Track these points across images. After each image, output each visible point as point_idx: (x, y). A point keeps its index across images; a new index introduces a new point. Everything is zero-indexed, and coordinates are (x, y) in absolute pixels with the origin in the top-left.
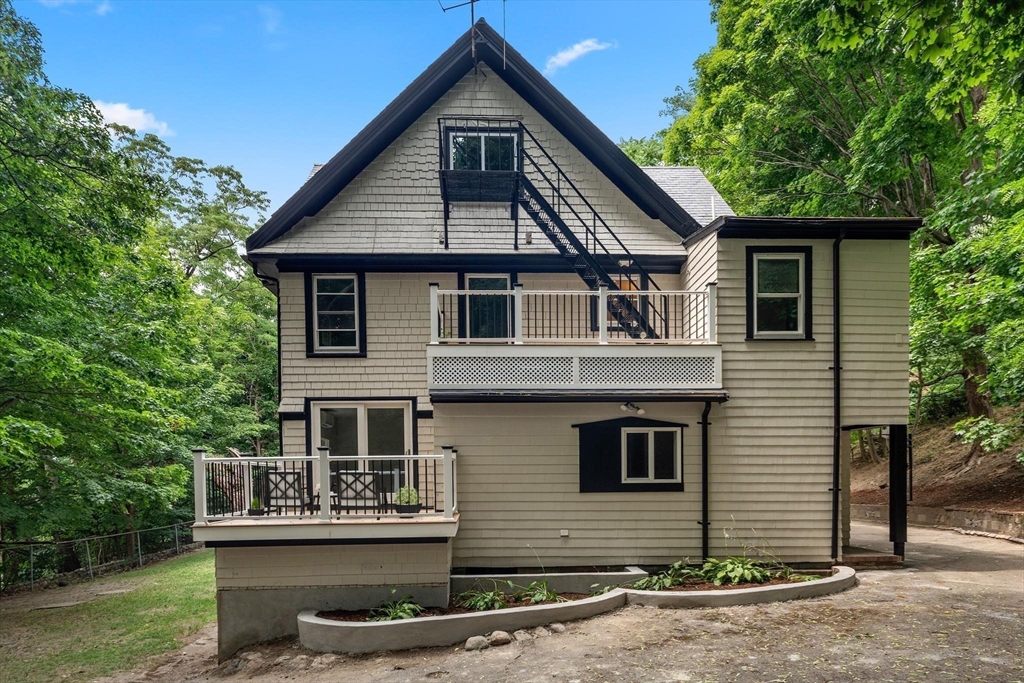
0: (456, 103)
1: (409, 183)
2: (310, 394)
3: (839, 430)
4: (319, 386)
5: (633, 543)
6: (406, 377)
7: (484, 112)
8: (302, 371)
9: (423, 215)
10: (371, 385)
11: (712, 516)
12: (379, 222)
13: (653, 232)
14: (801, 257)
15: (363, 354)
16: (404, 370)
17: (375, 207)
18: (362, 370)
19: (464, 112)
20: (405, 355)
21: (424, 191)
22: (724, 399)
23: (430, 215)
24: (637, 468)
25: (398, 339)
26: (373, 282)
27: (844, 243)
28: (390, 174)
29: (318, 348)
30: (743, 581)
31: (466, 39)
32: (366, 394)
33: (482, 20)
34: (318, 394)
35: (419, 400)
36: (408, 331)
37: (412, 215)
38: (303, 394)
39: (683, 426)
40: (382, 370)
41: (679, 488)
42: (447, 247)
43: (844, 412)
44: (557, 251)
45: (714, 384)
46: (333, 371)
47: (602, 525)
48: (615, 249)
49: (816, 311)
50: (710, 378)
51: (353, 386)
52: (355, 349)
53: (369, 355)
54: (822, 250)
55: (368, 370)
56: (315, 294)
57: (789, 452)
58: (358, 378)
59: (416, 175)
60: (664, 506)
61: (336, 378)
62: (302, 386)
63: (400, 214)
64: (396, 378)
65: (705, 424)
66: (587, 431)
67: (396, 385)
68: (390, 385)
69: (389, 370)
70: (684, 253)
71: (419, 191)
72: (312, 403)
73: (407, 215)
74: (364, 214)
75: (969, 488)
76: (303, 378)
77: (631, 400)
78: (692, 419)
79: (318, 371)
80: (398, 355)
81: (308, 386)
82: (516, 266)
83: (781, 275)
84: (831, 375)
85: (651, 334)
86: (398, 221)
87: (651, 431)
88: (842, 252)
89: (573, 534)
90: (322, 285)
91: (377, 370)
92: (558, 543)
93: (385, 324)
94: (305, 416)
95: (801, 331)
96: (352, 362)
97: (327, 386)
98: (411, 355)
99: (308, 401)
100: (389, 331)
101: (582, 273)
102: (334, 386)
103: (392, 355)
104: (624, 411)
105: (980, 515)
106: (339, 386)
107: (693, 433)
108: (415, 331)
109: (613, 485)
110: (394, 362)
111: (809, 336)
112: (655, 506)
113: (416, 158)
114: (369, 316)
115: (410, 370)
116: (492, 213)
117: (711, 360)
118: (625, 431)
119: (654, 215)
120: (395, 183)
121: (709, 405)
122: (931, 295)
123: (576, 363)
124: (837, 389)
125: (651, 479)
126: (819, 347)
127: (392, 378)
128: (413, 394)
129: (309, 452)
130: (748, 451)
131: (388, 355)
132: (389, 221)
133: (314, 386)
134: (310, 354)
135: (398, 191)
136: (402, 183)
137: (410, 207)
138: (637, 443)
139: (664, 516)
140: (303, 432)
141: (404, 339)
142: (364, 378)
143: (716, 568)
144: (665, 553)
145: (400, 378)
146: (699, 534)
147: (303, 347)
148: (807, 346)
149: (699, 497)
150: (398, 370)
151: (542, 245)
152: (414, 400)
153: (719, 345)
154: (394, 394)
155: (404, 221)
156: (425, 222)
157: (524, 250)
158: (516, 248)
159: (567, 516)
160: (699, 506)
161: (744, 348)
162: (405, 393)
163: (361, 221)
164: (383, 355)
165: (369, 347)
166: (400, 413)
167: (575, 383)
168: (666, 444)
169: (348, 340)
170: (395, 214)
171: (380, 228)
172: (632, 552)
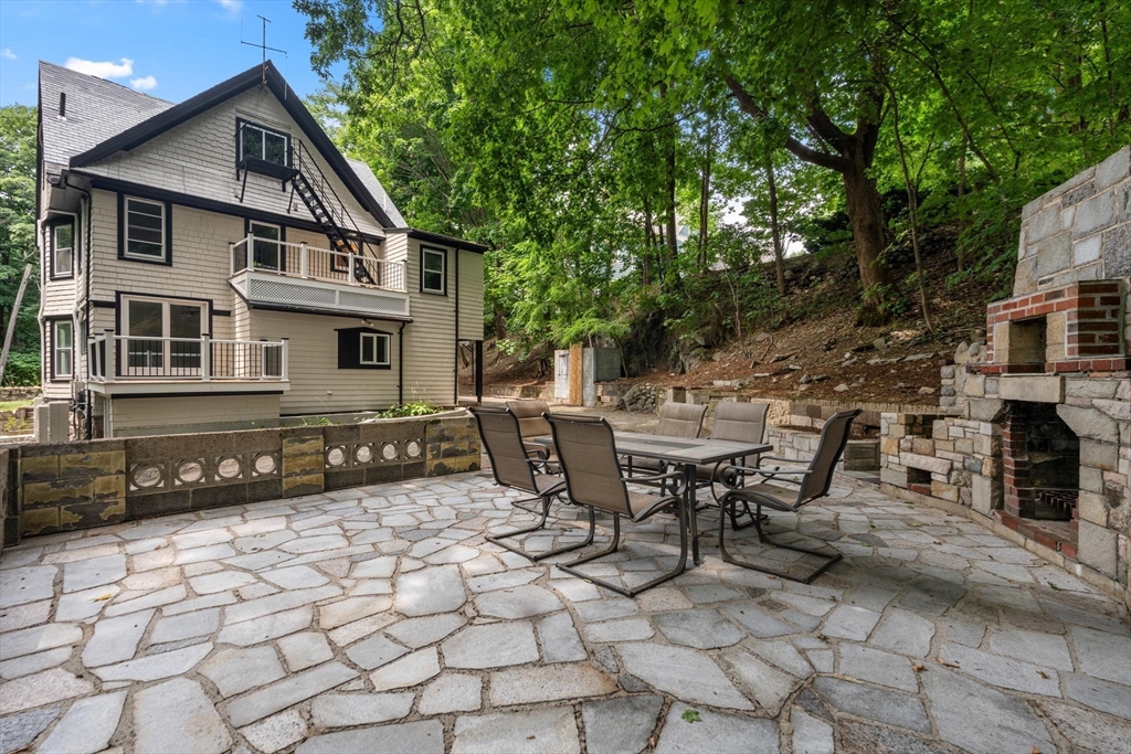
0: (245, 104)
1: (209, 148)
2: (120, 289)
3: (457, 340)
4: (130, 283)
5: (366, 398)
6: (204, 285)
7: (265, 116)
8: (113, 269)
9: (220, 173)
10: (176, 288)
11: (404, 383)
12: (185, 170)
13: (367, 219)
14: (443, 254)
15: (169, 263)
16: (203, 280)
17: (181, 157)
18: (168, 276)
19: (251, 112)
20: (203, 269)
21: (220, 156)
22: (411, 321)
23: (225, 174)
24: (368, 356)
25: (198, 257)
26: (177, 211)
27: (460, 250)
28: (194, 137)
29: (127, 253)
30: (423, 414)
31: (259, 69)
32: (172, 294)
33: (269, 61)
34: (127, 289)
35: (214, 302)
36: (206, 252)
37: (211, 171)
38: (115, 288)
39: (391, 334)
40: (185, 278)
41: (388, 367)
42: (241, 201)
43: (460, 333)
44: (315, 220)
45: (405, 314)
46: (142, 273)
47: (350, 388)
48: (350, 226)
49: (448, 282)
50: (404, 310)
51: (160, 286)
52: (163, 258)
53: (174, 265)
54: (451, 252)
55: (173, 276)
56: (126, 211)
57: (437, 351)
58: (164, 281)
59: (214, 144)
60: (381, 377)
61: (144, 279)
62: (113, 281)
63: (202, 168)
64: (196, 284)
65: (401, 334)
66: (342, 333)
67: (196, 290)
68: (191, 289)
69: (190, 278)
70: (383, 236)
71: (216, 155)
72: (122, 295)
73: (207, 170)
74: (172, 161)
75: (498, 375)
76: (114, 275)
77: (365, 318)
78: (395, 331)
79: (128, 271)
80: (198, 268)
81: (119, 282)
82: (286, 222)
83: (433, 261)
84: (454, 314)
85: (372, 282)
86: (201, 173)
87: (375, 336)
88: (459, 255)
89: (334, 393)
90: (132, 206)
91: (180, 277)
92: (326, 398)
93: (187, 244)
94: (116, 305)
95: (442, 290)
96: (159, 268)
97: (135, 284)
98: (208, 269)
99: (118, 294)
100: (191, 250)
101: (330, 237)
102: (142, 284)
103: (193, 267)
104: (363, 323)
105: (504, 388)
106: (148, 285)
107: (396, 337)
108: (211, 253)
109: (355, 364)
110: (195, 273)
111: (446, 294)
112: (377, 377)
113: (215, 132)
114: (174, 236)
115: (207, 280)
116: (269, 184)
117: (404, 300)
118: (362, 335)
119: (367, 210)
120: (198, 145)
121: (404, 324)
122: (487, 277)
123: (337, 294)
124: (457, 321)
125: (375, 362)
126: (450, 300)
127: (192, 284)
128: (209, 297)
129: (118, 333)
130: (420, 350)
131: (190, 267)
132: (194, 171)
133: (124, 282)
134: (121, 257)
135: (200, 151)
136: (203, 146)
137: (210, 165)
138: (368, 341)
139: (381, 383)
140: (114, 318)
141: (203, 257)
142: (170, 281)
143: (410, 409)
144: (382, 403)
145: (199, 285)
146: (398, 392)
147: (116, 251)
148: (445, 298)
149: (398, 373)
150: (197, 279)
151: (303, 213)
152: (211, 302)
153: (408, 293)
154: (194, 296)
155: (205, 174)
156: (222, 178)
157: (293, 214)
158: (289, 211)
159: (330, 382)
160: (398, 378)
161: (418, 296)
162: (204, 296)
163: (169, 165)
164: (185, 266)
165: (174, 259)
166: (197, 311)
167: (336, 305)
168: (381, 342)
169: (156, 250)
170: (198, 167)
171: (187, 175)
172: (364, 403)
